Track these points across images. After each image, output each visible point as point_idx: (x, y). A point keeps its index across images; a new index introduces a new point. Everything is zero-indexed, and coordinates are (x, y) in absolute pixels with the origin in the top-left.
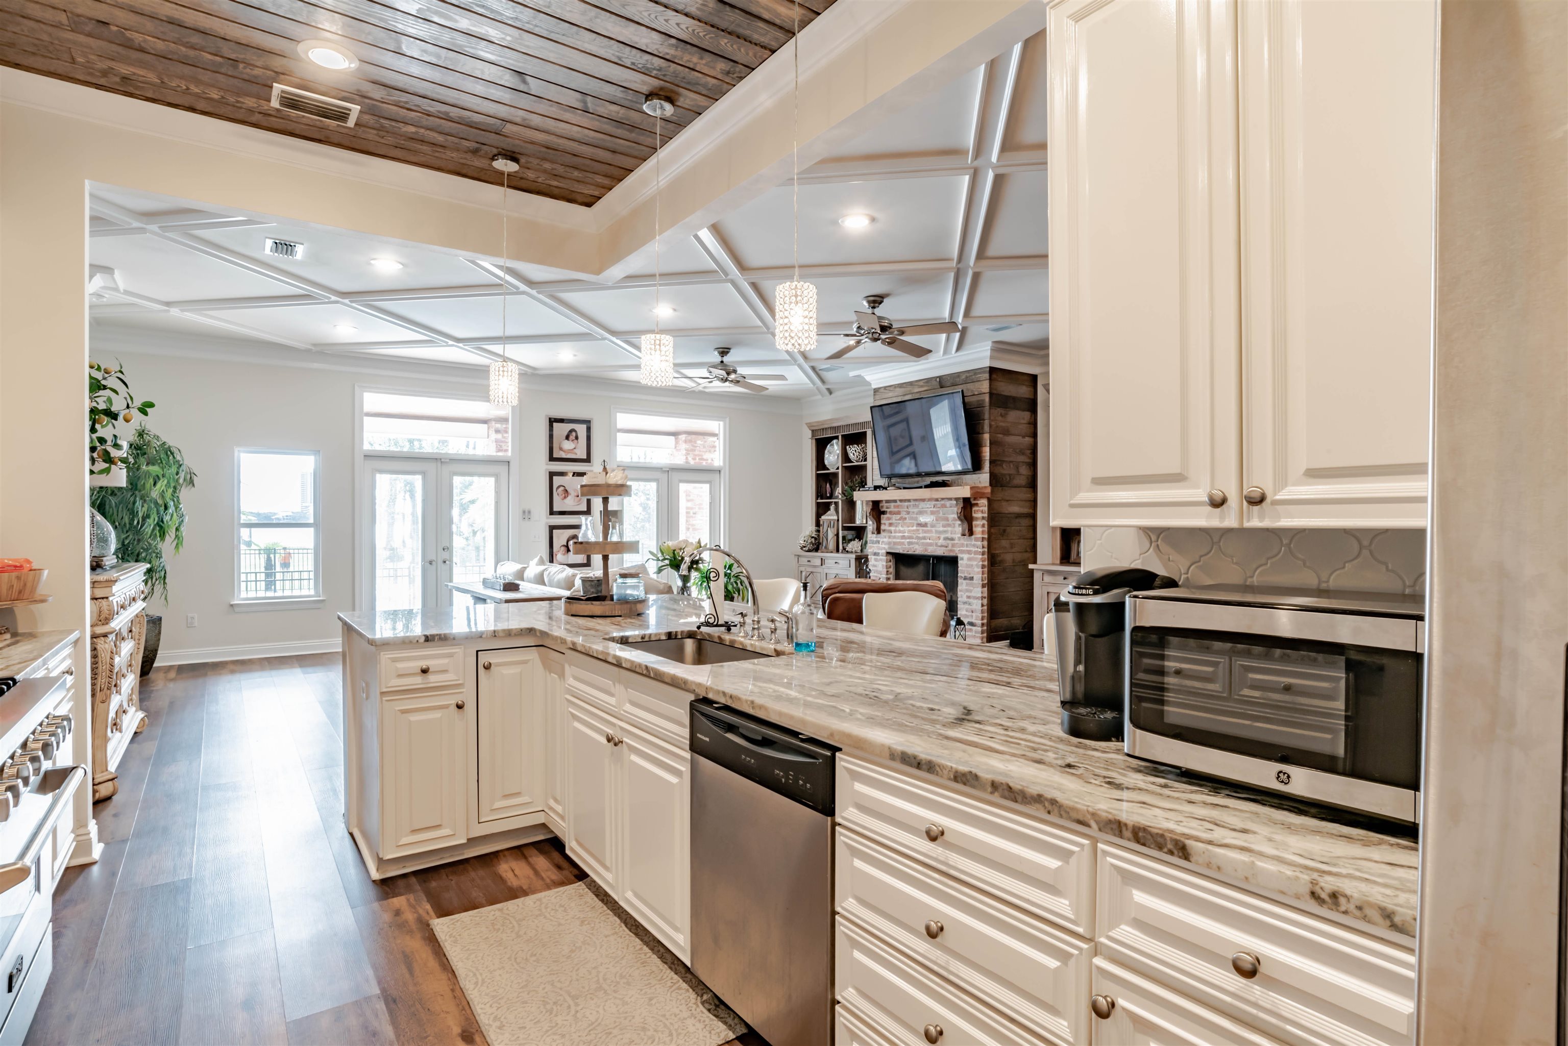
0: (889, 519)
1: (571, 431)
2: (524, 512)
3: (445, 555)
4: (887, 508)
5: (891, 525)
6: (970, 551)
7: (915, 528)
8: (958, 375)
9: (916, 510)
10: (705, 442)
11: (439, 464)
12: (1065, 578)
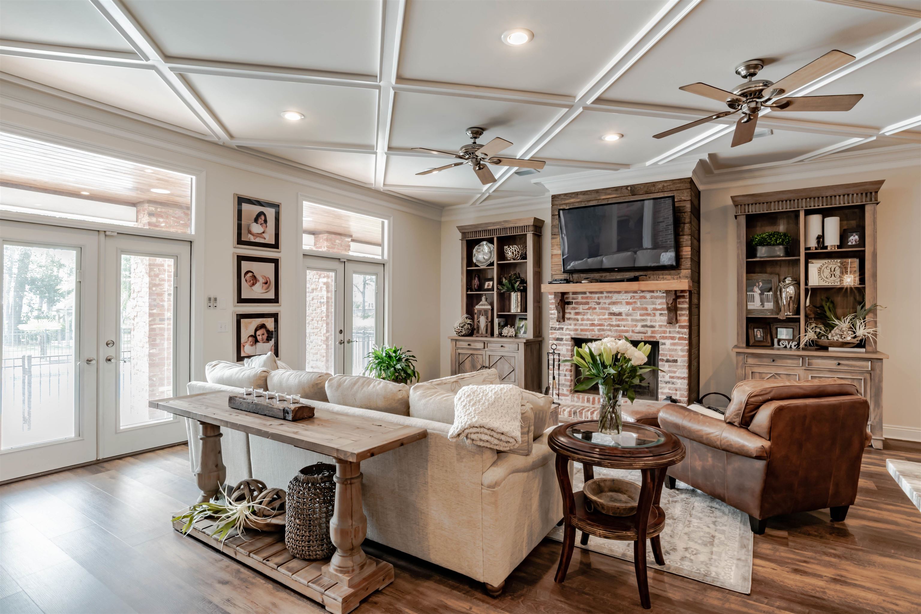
0: (575, 308)
1: (261, 213)
2: (210, 299)
3: (110, 352)
4: (573, 299)
5: (577, 314)
6: (674, 337)
7: (607, 316)
8: (654, 184)
9: (608, 301)
10: (342, 241)
11: (102, 236)
12: (773, 361)
